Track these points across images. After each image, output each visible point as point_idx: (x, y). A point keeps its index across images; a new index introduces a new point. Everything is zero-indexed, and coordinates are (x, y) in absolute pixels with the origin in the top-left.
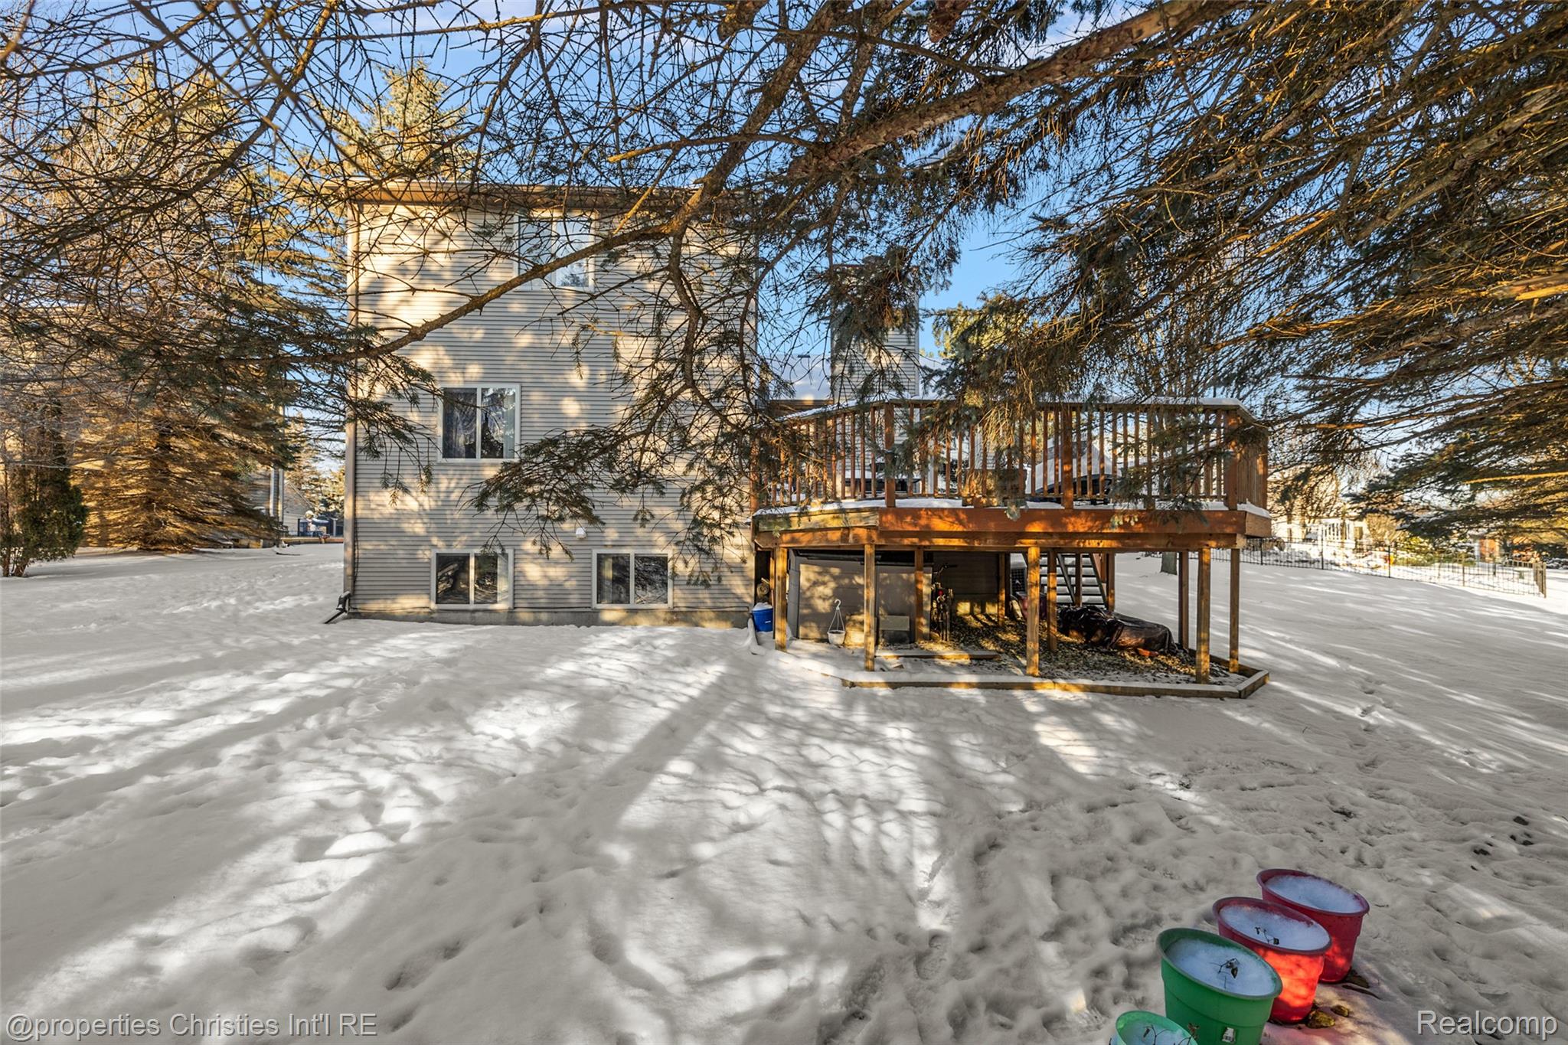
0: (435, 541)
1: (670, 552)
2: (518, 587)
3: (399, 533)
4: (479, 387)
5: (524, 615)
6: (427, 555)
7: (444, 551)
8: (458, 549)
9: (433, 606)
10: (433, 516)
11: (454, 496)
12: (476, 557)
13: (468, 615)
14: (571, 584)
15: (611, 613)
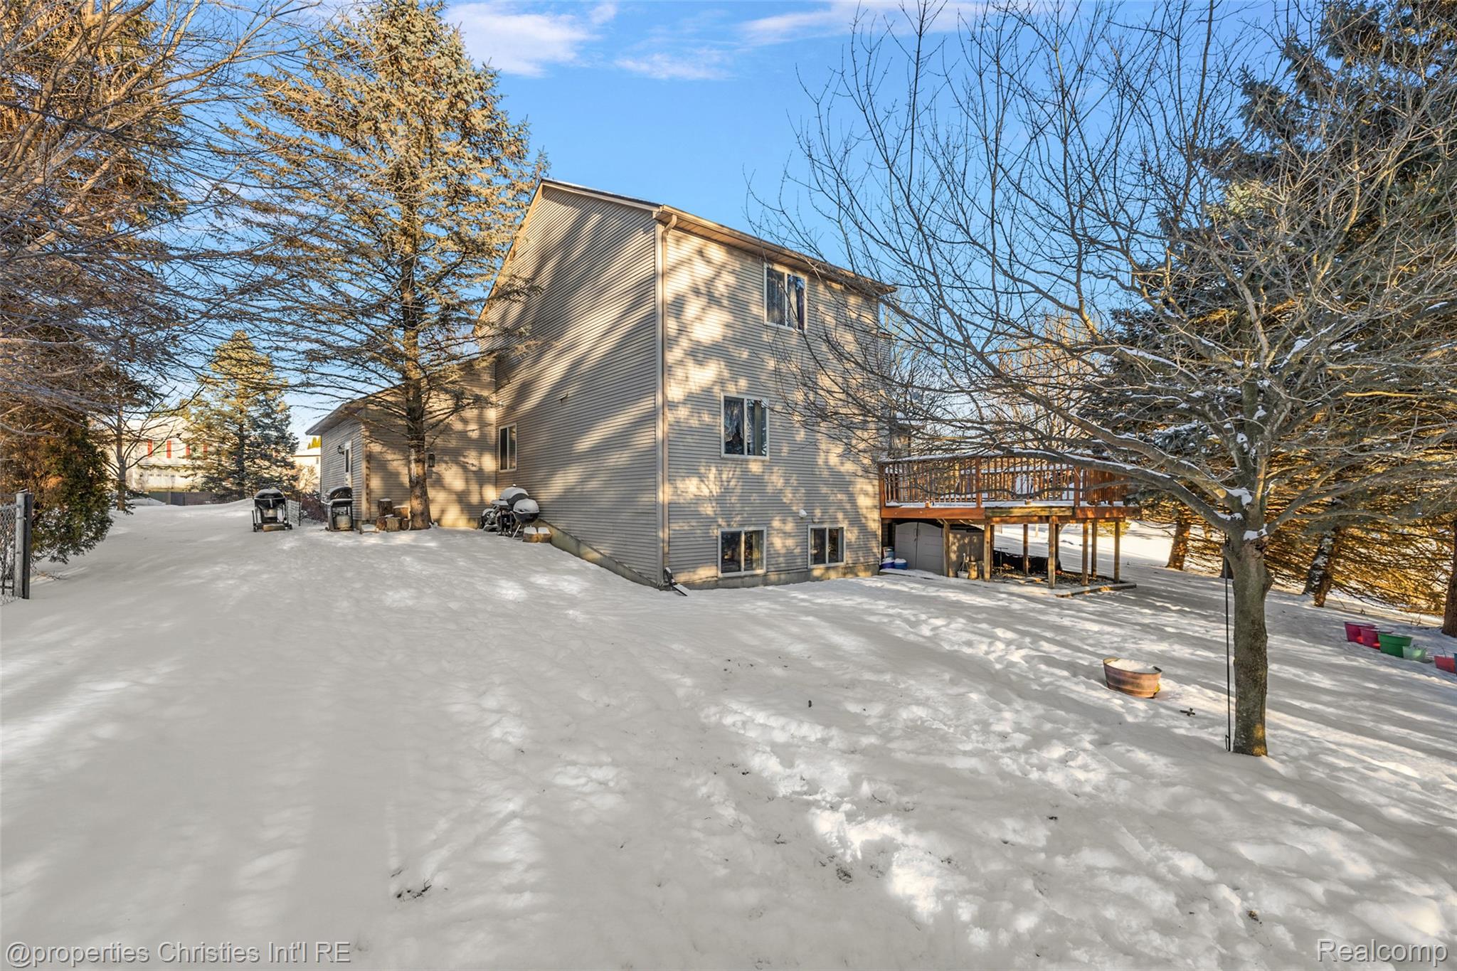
0: (720, 521)
1: (845, 525)
2: (772, 555)
3: (697, 515)
4: (746, 397)
5: (773, 577)
6: (717, 533)
7: (727, 530)
8: (734, 528)
9: (720, 575)
10: (720, 500)
11: (733, 483)
12: (746, 533)
13: (740, 580)
14: (798, 551)
15: (818, 570)
